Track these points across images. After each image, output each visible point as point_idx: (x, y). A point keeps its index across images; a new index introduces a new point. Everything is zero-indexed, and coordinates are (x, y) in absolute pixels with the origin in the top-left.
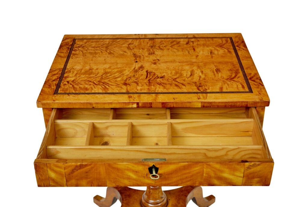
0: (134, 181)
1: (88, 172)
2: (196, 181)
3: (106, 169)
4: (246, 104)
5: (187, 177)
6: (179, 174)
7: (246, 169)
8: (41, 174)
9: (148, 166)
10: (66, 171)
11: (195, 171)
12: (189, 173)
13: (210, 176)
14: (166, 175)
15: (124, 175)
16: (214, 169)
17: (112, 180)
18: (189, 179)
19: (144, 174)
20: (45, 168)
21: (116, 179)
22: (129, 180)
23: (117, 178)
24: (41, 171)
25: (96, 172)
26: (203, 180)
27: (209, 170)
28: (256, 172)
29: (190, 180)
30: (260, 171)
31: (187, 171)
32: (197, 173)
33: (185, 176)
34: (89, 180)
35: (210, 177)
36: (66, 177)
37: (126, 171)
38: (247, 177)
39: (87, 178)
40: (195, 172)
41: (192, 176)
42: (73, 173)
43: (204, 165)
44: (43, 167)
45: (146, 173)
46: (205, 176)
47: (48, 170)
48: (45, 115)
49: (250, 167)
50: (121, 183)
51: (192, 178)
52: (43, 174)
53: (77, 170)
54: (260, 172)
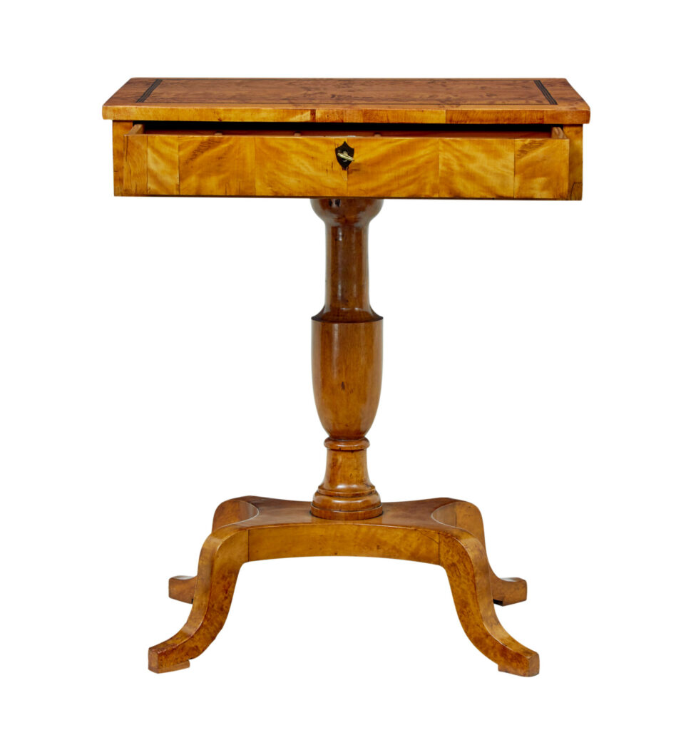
0: (308, 182)
1: (221, 158)
2: (425, 184)
3: (256, 150)
4: (539, 115)
5: (407, 172)
6: (393, 165)
7: (519, 153)
8: (134, 162)
9: (335, 144)
10: (182, 153)
11: (422, 156)
12: (411, 162)
13: (452, 170)
14: (369, 165)
15: (290, 164)
16: (458, 154)
17: (266, 177)
18: (412, 177)
19: (327, 165)
20: (143, 147)
21: (275, 175)
22: (298, 179)
23: (276, 172)
24: (136, 154)
25: (237, 157)
26: (438, 181)
27: (448, 155)
28: (538, 162)
29: (414, 180)
30: (545, 160)
31: (408, 158)
32: (427, 162)
33: (405, 169)
34: (222, 176)
35: (451, 172)
36: (181, 169)
37: (293, 156)
38: (522, 174)
39: (218, 172)
40: (422, 160)
41: (417, 170)
42: (195, 158)
43: (438, 143)
44: (140, 143)
45: (330, 161)
46: (442, 171)
47: (149, 151)
48: (116, 139)
49: (525, 149)
50: (283, 185)
51: (417, 176)
52: (139, 161)
53: (202, 152)
54: (545, 162)
